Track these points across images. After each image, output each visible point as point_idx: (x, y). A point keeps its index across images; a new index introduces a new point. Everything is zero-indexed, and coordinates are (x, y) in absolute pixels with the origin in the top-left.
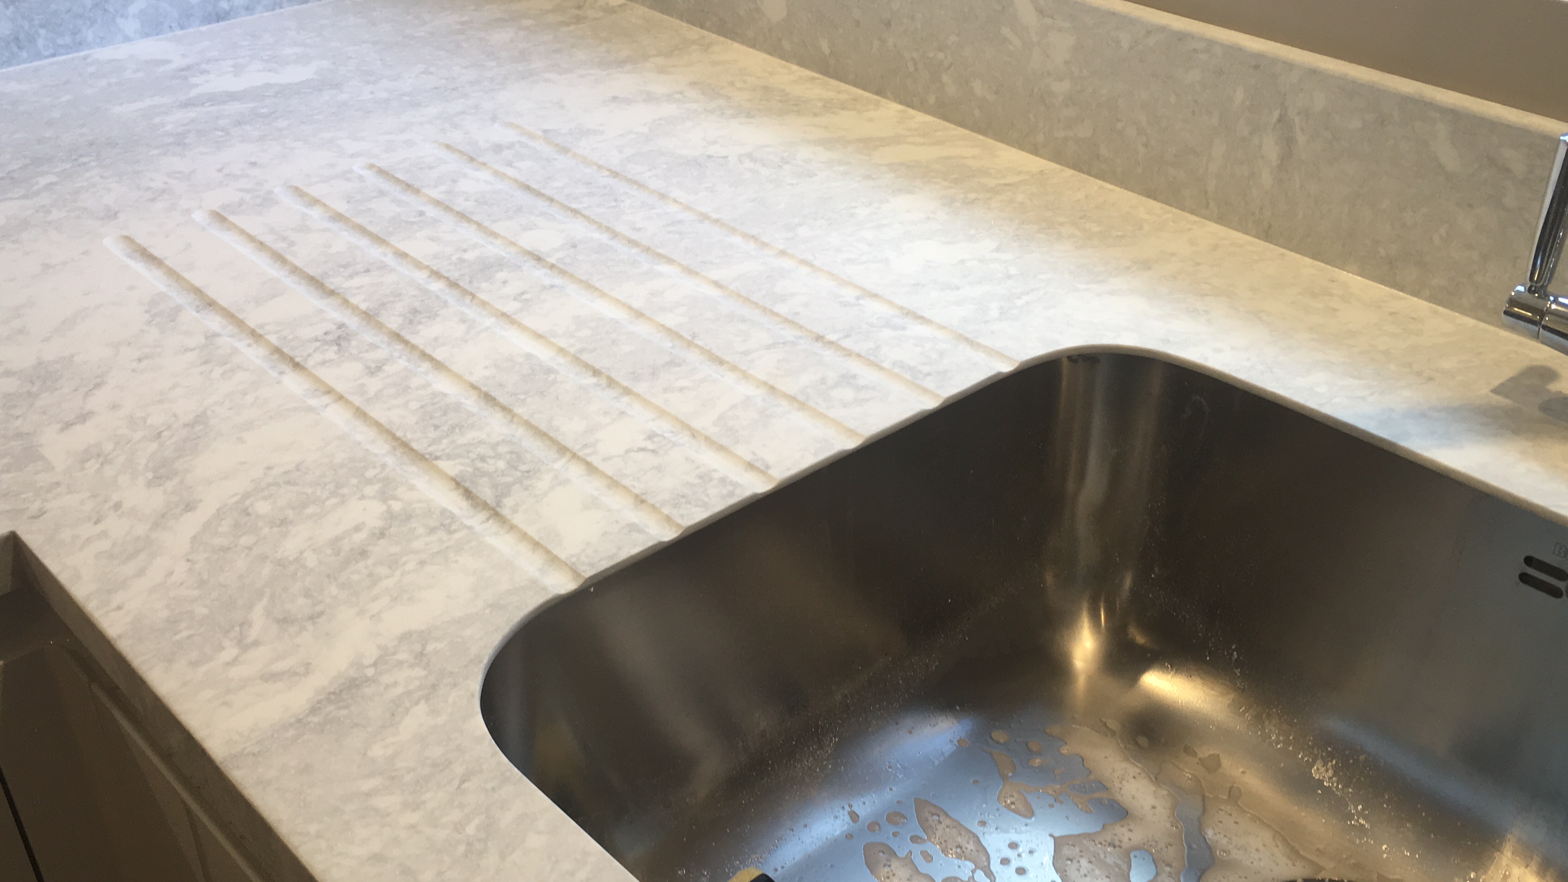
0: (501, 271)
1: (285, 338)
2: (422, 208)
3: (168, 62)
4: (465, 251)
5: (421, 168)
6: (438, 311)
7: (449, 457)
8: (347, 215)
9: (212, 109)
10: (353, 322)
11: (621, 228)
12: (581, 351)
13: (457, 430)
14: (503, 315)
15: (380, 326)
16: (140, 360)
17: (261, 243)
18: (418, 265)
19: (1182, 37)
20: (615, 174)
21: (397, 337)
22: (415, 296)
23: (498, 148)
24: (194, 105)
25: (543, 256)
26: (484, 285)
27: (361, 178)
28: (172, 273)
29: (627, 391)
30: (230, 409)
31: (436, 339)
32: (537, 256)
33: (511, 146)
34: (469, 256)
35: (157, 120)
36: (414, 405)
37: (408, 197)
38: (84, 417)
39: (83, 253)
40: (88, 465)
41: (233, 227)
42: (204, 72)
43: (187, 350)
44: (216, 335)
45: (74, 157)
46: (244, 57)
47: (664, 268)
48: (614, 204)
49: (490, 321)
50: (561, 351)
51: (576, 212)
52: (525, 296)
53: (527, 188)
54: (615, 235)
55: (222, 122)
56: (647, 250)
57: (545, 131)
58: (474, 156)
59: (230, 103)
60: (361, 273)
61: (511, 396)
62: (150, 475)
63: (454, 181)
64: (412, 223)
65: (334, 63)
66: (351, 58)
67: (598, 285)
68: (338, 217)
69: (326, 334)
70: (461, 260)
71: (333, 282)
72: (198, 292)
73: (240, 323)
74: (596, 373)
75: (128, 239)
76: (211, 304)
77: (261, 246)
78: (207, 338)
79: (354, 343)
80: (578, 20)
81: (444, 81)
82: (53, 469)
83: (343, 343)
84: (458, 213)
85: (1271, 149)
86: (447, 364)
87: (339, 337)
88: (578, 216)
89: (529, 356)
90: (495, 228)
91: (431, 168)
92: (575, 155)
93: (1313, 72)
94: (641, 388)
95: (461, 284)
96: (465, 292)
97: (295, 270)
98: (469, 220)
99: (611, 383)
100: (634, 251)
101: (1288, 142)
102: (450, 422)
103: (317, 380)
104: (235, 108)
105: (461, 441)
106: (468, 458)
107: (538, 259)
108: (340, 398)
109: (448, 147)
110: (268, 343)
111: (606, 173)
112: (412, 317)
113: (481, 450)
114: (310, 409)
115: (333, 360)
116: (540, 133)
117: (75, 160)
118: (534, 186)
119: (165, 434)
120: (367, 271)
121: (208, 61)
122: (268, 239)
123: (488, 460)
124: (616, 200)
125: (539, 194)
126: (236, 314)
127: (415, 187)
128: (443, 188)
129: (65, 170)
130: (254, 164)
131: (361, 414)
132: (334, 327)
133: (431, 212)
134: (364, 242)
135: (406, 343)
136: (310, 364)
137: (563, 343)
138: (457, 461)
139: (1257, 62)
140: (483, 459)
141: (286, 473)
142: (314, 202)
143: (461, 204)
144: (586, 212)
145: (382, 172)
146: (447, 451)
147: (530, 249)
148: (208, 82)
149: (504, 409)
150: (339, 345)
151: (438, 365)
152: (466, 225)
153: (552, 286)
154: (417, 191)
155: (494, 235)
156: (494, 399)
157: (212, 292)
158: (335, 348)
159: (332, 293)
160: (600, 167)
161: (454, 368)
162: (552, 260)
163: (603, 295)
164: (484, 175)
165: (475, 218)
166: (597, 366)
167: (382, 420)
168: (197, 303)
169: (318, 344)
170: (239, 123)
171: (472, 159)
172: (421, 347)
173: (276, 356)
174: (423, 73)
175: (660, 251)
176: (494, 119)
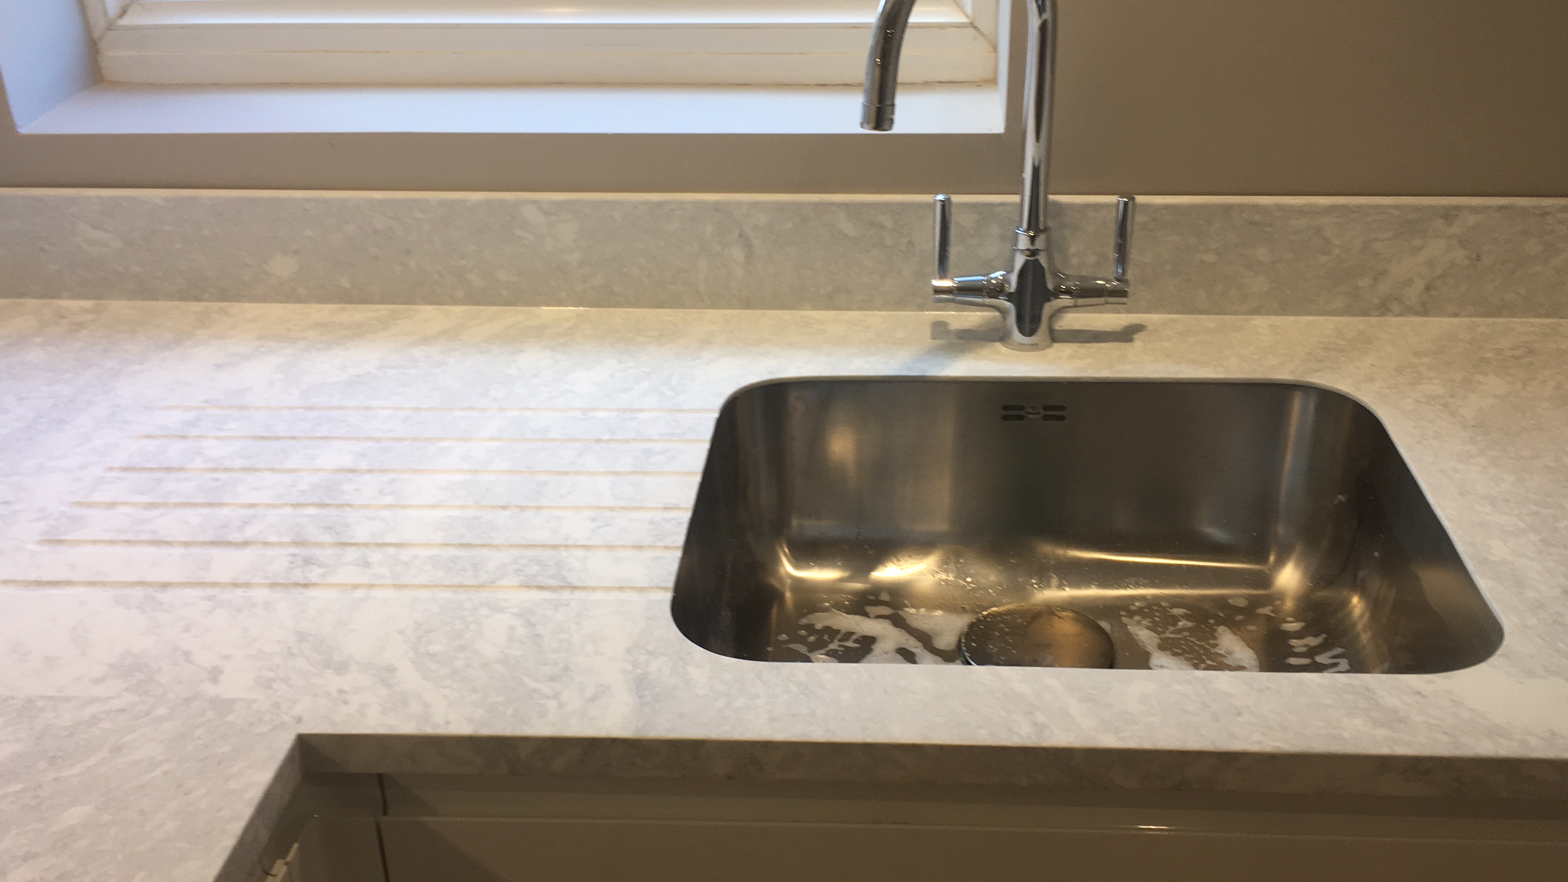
0: (342, 485)
1: (267, 577)
2: (208, 477)
4: (294, 486)
5: (156, 456)
6: (343, 521)
7: (500, 579)
8: (157, 501)
11: (377, 435)
12: (477, 501)
13: (478, 566)
14: (389, 505)
15: (318, 544)
18: (274, 506)
19: (660, 204)
21: (343, 544)
22: (310, 521)
23: (191, 424)
25: (355, 469)
26: (346, 497)
27: (118, 478)
30: (310, 622)
31: (373, 535)
32: (350, 470)
33: (198, 419)
34: (303, 487)
36: (428, 568)
38: (216, 672)
48: (344, 424)
50: (463, 507)
52: (387, 491)
53: (261, 438)
54: (379, 440)
56: (415, 439)
57: (205, 402)
58: (181, 435)
61: (476, 539)
62: (330, 671)
63: (199, 453)
64: (221, 486)
67: (421, 468)
68: (153, 505)
69: (292, 562)
70: (302, 492)
71: (236, 538)
74: (504, 507)
78: (210, 600)
79: (321, 559)
83: (315, 562)
84: (241, 469)
85: (738, 253)
86: (405, 542)
87: (305, 560)
89: (449, 517)
90: (286, 466)
91: (163, 453)
92: (258, 408)
93: (755, 204)
94: (544, 503)
95: (328, 503)
96: (340, 505)
98: (258, 470)
100: (406, 442)
101: (748, 247)
102: (466, 565)
103: (337, 585)
105: (491, 569)
106: (510, 574)
108: (371, 586)
109: (147, 437)
110: (259, 584)
112: (333, 532)
113: (511, 567)
115: (325, 573)
116: (203, 405)
118: (265, 435)
119: (294, 651)
120: (246, 523)
123: (524, 569)
124: (342, 421)
125: (278, 438)
127: (174, 467)
128: (199, 460)
131: (402, 586)
132: (290, 557)
133: (220, 476)
134: (206, 510)
135: (355, 544)
136: (314, 581)
138: (507, 578)
139: (717, 207)
140: (519, 570)
141: (416, 628)
142: (114, 505)
144: (333, 436)
145: (127, 469)
146: (492, 577)
147: (336, 468)
149: (485, 545)
150: (312, 564)
152: (262, 473)
153: (392, 480)
154: (181, 469)
155: (293, 470)
156: (469, 544)
158: (314, 566)
159: (245, 543)
161: (414, 542)
162: (363, 468)
163: (433, 471)
165: (260, 467)
166: (501, 504)
167: (422, 582)
169: (298, 570)
172: (371, 542)
173: (280, 587)
174: (21, 400)
176: (147, 409)
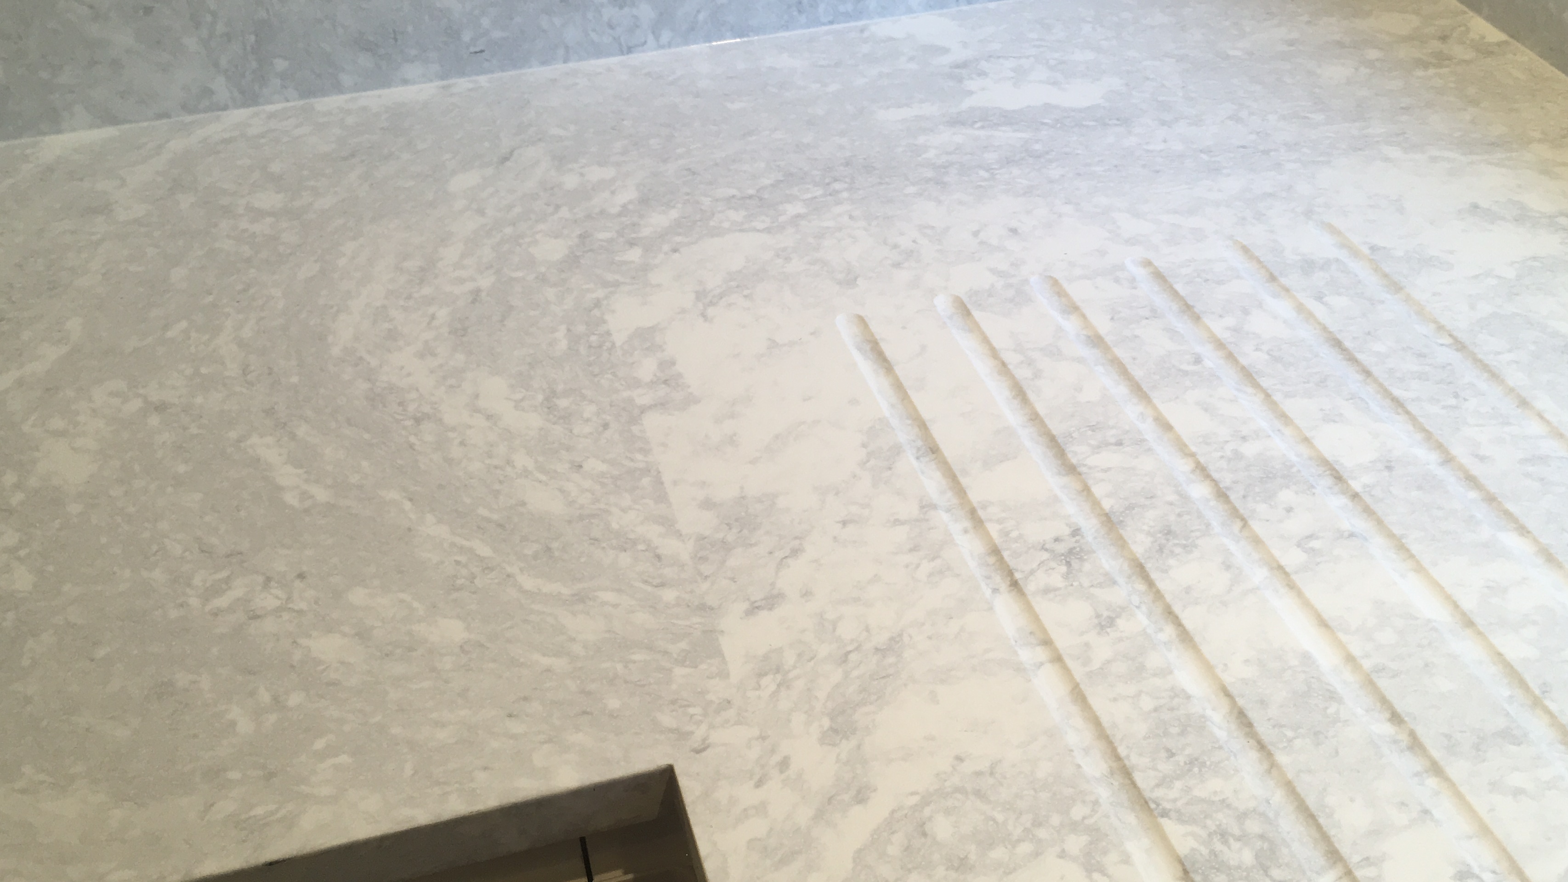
0: (1288, 487)
1: (1007, 534)
2: (1199, 349)
3: (945, 51)
4: (1244, 438)
5: (1207, 280)
6: (1197, 538)
7: (1181, 819)
8: (1109, 339)
9: (982, 133)
10: (1090, 525)
11: (1458, 451)
12: (1380, 669)
13: (1196, 770)
14: (1280, 568)
15: (1121, 543)
16: (844, 523)
17: (1004, 364)
18: (1182, 448)
20: (1460, 346)
21: (1140, 570)
22: (1171, 504)
23: (1308, 266)
24: (963, 124)
25: (1345, 476)
26: (1262, 508)
27: (1133, 282)
28: (899, 387)
29: (1436, 769)
30: (930, 638)
31: (1188, 590)
32: (1337, 472)
33: (1326, 265)
34: (1250, 449)
35: (921, 140)
36: (1147, 703)
37: (1182, 325)
38: (773, 600)
39: (812, 334)
40: (765, 681)
41: (974, 328)
42: (982, 74)
43: (897, 522)
44: (934, 507)
45: (827, 181)
46: (1028, 57)
47: (1511, 540)
48: (1453, 402)
49: (1259, 575)
50: (1350, 659)
51: (1398, 404)
52: (1315, 544)
53: (1337, 344)
54: (1448, 460)
55: (991, 157)
56: (1491, 499)
57: (1373, 248)
58: (1276, 274)
59: (1004, 128)
60: (1111, 444)
61: (1274, 727)
62: (826, 723)
63: (1246, 312)
64: (1186, 373)
65: (1127, 85)
66: (1148, 79)
67: (1415, 548)
68: (1096, 341)
69: (1057, 540)
70: (1237, 455)
71: (1077, 452)
72: (922, 426)
73: (960, 491)
74: (1396, 718)
75: (862, 321)
76: (933, 449)
77: (1003, 368)
78: (922, 507)
79: (1087, 567)
80: (1441, 59)
81: (1253, 137)
82: (727, 676)
83: (1075, 564)
84: (1243, 368)
86: (1197, 639)
87: (1071, 551)
88: (1400, 410)
89: (1306, 658)
90: (1290, 406)
91: (1220, 283)
92: (1408, 299)
94: (1456, 769)
95: (1233, 497)
96: (1235, 513)
97: (1035, 418)
98: (1256, 385)
99: (1415, 745)
100: (1473, 495)
102: (1188, 751)
103: (1035, 618)
104: (1006, 136)
105: (1199, 792)
106: (1205, 827)
107: (1338, 478)
108: (1058, 659)
109: (1245, 250)
110: (987, 535)
111: (1448, 341)
112: (1164, 541)
113: (1223, 818)
114: (1019, 669)
115: (1056, 589)
116: (1365, 250)
117: (828, 184)
118: (1348, 344)
119: (853, 657)
120: (1119, 443)
121: (990, 57)
122: (1012, 359)
123: (1231, 840)
124: (1456, 396)
125: (1352, 359)
126: (958, 474)
127: (1195, 310)
128: (1230, 321)
129: (815, 197)
130: (1014, 231)
131: (1079, 696)
132: (1067, 531)
133: (1212, 360)
134: (1121, 390)
135: (1151, 584)
136: (1030, 587)
137: (1356, 650)
138: (1190, 828)
140: (1224, 835)
141: (979, 774)
142: (1072, 308)
143: (1251, 356)
144: (1412, 408)
145: (1159, 276)
146: (1179, 804)
147: (1330, 459)
148: (983, 89)
149: (1262, 747)
150: (1068, 564)
151: (1185, 637)
152: (1250, 390)
153: (1352, 535)
154: (1197, 318)
155: (1284, 418)
156: (1250, 725)
157: (938, 432)
158: (1064, 569)
159: (1071, 470)
160: (1440, 328)
161: (1205, 649)
162: (1356, 485)
163: (1419, 569)
164: (1283, 308)
165: (1265, 382)
166: (1399, 707)
167: (1105, 720)
168: (920, 443)
169: (1045, 556)
170: (1008, 162)
171: (1273, 278)
172: (1168, 598)
173: (992, 560)
174: (1230, 118)
175: (1511, 507)
176: (1309, 214)
